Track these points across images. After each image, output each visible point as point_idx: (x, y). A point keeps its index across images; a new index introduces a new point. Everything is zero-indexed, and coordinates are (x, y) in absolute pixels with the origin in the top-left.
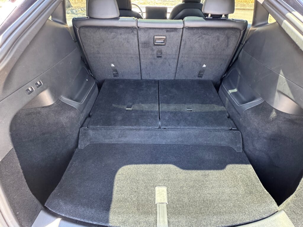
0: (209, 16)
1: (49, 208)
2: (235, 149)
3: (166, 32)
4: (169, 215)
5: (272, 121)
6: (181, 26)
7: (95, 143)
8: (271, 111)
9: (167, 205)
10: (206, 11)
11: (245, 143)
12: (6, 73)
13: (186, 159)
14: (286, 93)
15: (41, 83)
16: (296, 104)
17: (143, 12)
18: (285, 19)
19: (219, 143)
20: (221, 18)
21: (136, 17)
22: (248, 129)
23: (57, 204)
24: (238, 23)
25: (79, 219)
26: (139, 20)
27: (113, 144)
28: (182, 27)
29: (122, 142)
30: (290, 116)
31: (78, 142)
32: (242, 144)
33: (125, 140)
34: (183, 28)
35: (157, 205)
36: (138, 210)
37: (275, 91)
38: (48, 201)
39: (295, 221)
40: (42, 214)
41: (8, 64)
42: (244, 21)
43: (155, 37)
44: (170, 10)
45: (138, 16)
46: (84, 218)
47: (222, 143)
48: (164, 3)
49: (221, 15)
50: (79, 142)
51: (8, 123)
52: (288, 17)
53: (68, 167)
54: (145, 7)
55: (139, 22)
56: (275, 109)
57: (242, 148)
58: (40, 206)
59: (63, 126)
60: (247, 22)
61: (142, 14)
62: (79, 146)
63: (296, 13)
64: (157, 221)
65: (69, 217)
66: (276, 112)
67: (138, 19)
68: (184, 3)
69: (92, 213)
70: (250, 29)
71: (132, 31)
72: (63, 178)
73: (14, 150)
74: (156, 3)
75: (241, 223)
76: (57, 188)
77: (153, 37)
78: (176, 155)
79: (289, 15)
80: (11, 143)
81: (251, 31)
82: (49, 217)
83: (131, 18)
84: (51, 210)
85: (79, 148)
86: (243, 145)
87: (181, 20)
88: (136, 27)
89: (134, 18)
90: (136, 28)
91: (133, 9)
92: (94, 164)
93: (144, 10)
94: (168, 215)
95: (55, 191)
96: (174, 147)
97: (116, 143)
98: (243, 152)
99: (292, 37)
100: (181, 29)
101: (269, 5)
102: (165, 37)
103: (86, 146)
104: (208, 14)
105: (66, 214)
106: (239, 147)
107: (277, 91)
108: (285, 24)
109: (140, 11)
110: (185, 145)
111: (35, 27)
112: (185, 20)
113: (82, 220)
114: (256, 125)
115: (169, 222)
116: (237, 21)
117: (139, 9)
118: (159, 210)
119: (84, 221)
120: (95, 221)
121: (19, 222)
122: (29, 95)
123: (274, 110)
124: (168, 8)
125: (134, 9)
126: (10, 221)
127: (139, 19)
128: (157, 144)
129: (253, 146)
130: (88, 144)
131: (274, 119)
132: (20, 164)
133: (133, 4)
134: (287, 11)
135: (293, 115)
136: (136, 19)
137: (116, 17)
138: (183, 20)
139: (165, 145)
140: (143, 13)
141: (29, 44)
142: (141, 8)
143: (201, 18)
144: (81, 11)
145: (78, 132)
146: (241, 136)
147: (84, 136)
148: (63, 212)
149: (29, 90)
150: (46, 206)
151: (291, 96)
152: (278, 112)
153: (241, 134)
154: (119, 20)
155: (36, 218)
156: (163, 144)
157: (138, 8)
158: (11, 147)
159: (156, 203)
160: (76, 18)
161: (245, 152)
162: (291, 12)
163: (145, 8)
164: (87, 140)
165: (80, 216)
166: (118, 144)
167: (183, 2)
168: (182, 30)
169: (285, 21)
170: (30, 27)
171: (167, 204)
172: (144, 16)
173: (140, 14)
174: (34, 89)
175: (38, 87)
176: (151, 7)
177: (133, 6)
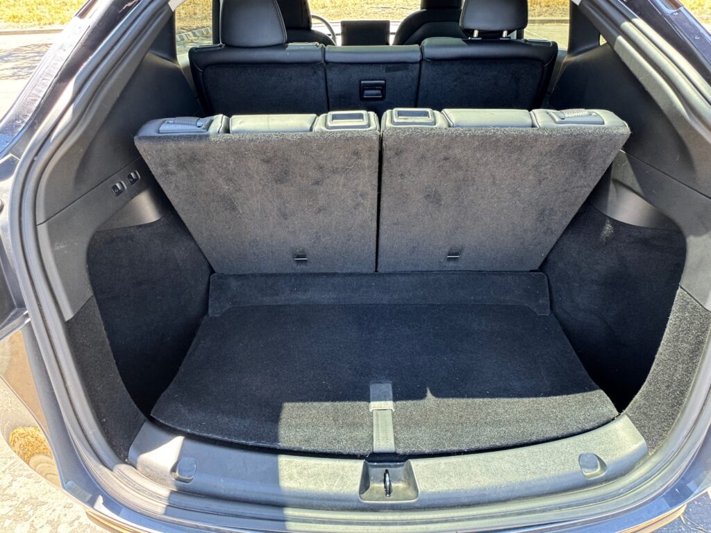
0: (476, 33)
1: (159, 419)
2: (535, 310)
3: (384, 71)
4: (398, 427)
5: (606, 244)
6: (417, 57)
7: (242, 305)
8: (603, 225)
9: (393, 414)
10: (469, 25)
11: (555, 296)
12: (82, 150)
13: (432, 330)
14: (628, 183)
15: (122, 185)
16: (649, 205)
17: (336, 32)
18: (621, 35)
19: (502, 298)
20: (501, 39)
21: (322, 43)
22: (560, 265)
23: (175, 411)
24: (536, 47)
25: (219, 437)
26: (329, 48)
27: (280, 306)
28: (419, 59)
29: (298, 302)
30: (640, 232)
31: (208, 303)
32: (548, 298)
33: (305, 297)
34: (420, 62)
35: (372, 413)
36: (335, 420)
37: (609, 181)
38: (155, 407)
39: (646, 431)
40: (147, 429)
41: (85, 132)
42: (549, 43)
43: (362, 82)
44: (394, 28)
45: (326, 41)
46: (230, 435)
47: (508, 298)
48: (383, 12)
49: (501, 32)
50: (210, 302)
51: (85, 246)
52: (625, 30)
53: (191, 349)
54: (340, 21)
55: (329, 52)
56: (610, 218)
57: (549, 306)
58: (142, 416)
59: (178, 266)
60: (555, 45)
61: (334, 38)
62: (210, 311)
63: (639, 21)
64: (372, 437)
65: (201, 434)
66: (612, 225)
67: (326, 46)
68: (425, 10)
69: (245, 426)
70: (565, 60)
71: (313, 71)
72: (182, 369)
73: (95, 300)
74: (365, 13)
75: (540, 438)
76: (172, 386)
77: (357, 82)
78: (411, 324)
79: (626, 25)
80: (89, 285)
81: (565, 64)
82: (161, 434)
83: (311, 44)
84: (164, 422)
85: (210, 315)
86: (551, 301)
87: (417, 45)
88: (323, 61)
89: (318, 44)
90: (322, 64)
91: (314, 28)
92: (242, 343)
93: (338, 29)
94: (394, 428)
95: (168, 391)
96: (408, 310)
97: (287, 303)
98: (552, 315)
99: (632, 69)
100: (416, 63)
101: (591, 7)
102: (383, 82)
103: (224, 310)
104: (473, 31)
105: (193, 429)
106: (543, 304)
107: (611, 182)
108: (620, 44)
109: (329, 33)
110: (429, 305)
111: (129, 64)
112: (425, 45)
113: (226, 438)
114: (575, 255)
115: (396, 439)
116: (533, 44)
117: (326, 28)
118: (377, 420)
119: (230, 440)
120: (252, 439)
121: (108, 437)
122: (117, 197)
123: (608, 221)
124: (391, 24)
125: (317, 27)
126: (91, 433)
127: (328, 46)
128: (372, 304)
129: (572, 301)
130: (228, 306)
131: (610, 240)
132: (105, 329)
133: (314, 17)
134: (623, 18)
135: (647, 228)
136: (322, 46)
137: (281, 42)
138: (420, 44)
139: (388, 305)
140: (336, 37)
141: (118, 96)
142: (331, 25)
143: (458, 40)
144: (194, 38)
145: (206, 282)
146: (546, 282)
147: (219, 291)
148: (187, 425)
149: (117, 188)
150: (154, 417)
151: (637, 187)
152: (617, 224)
153: (546, 277)
154: (287, 49)
155: (137, 433)
156: (384, 305)
157: (324, 24)
158: (89, 293)
159: (371, 410)
160: (196, 49)
161: (556, 316)
162: (629, 20)
163: (340, 24)
164: (227, 300)
165: (222, 432)
166: (290, 306)
167: (422, 8)
168: (418, 65)
169: (620, 38)
170: (123, 61)
171: (394, 410)
172: (339, 41)
173: (331, 37)
174: (125, 187)
175: (132, 183)
176: (353, 21)
177: (313, 21)
